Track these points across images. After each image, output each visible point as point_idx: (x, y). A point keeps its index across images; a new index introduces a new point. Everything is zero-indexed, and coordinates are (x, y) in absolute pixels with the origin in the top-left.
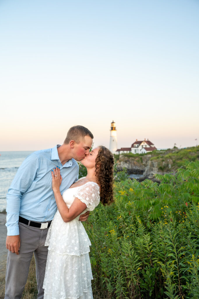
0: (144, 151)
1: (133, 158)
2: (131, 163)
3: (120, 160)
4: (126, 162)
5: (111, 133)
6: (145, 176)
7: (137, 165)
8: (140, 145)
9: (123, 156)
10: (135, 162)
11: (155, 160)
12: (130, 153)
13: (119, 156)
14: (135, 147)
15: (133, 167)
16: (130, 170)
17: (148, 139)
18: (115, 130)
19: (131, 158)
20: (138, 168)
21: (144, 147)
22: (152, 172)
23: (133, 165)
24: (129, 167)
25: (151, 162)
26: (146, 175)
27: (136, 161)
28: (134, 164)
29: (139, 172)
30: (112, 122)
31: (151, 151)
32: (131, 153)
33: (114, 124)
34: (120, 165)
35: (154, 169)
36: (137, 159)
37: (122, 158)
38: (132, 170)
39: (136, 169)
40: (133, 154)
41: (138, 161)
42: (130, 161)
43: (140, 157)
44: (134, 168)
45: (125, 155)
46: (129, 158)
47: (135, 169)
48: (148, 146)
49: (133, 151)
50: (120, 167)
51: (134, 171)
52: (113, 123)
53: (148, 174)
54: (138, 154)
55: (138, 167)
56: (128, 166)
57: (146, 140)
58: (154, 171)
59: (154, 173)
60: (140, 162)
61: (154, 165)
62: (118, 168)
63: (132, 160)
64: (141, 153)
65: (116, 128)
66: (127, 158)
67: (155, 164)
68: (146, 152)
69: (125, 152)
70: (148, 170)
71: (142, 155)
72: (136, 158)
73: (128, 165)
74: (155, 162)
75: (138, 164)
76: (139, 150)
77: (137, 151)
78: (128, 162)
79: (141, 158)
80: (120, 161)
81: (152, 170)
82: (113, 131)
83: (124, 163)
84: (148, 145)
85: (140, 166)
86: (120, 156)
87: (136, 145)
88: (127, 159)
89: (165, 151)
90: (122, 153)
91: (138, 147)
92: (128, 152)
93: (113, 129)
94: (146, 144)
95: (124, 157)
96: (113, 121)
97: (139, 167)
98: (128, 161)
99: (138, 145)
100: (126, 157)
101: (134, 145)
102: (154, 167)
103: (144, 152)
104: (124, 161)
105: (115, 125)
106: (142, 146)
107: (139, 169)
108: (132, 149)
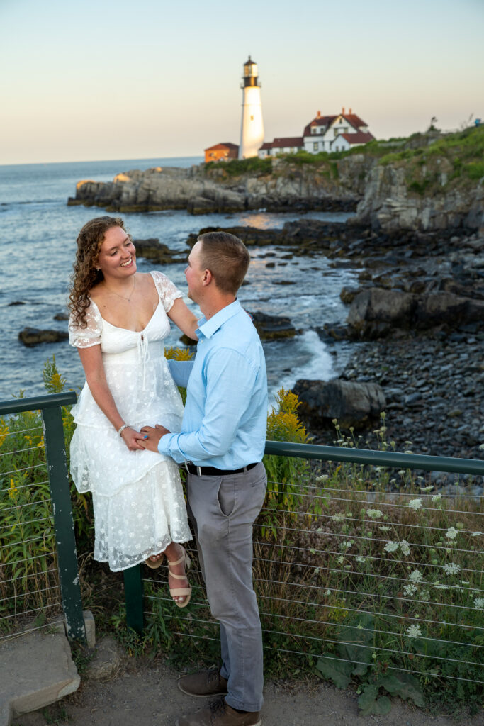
0: (342, 144)
1: (311, 167)
2: (306, 180)
3: (274, 172)
4: (292, 178)
5: (244, 94)
6: (366, 213)
7: (322, 187)
8: (328, 128)
9: (282, 162)
10: (317, 177)
11: (397, 164)
12: (300, 152)
13: (269, 161)
14: (315, 135)
15: (311, 192)
16: (303, 201)
17: (350, 111)
18: (256, 85)
19: (305, 167)
20: (327, 195)
21: (341, 131)
22: (388, 200)
23: (311, 185)
24: (300, 194)
25: (385, 171)
26: (368, 209)
27: (321, 174)
28: (315, 182)
29: (330, 205)
30: (246, 60)
31: (363, 144)
32: (305, 152)
33: (254, 66)
34: (275, 186)
35: (393, 189)
36: (322, 169)
37: (279, 168)
38: (309, 200)
39: (321, 196)
40: (310, 154)
41: (325, 175)
42: (304, 176)
43: (333, 162)
44: (315, 194)
45: (290, 159)
46: (301, 167)
47: (317, 198)
48: (352, 131)
49: (309, 147)
50: (276, 192)
51: (317, 204)
52: (249, 63)
53: (375, 206)
54: (323, 154)
55: (327, 192)
56: (297, 191)
57: (347, 113)
58: (394, 196)
59: (394, 204)
60: (332, 177)
61: (395, 180)
62: (271, 198)
63: (309, 171)
64: (334, 150)
65: (259, 80)
66: (293, 167)
67: (397, 175)
68: (348, 146)
69: (287, 150)
70: (374, 195)
71: (337, 156)
72: (321, 165)
73: (296, 186)
74: (396, 169)
75: (326, 184)
76: (327, 144)
77: (320, 144)
78: (298, 179)
79: (335, 166)
80: (275, 177)
81: (389, 194)
82: (252, 91)
83: (286, 181)
84: (353, 126)
85: (332, 189)
86: (274, 164)
87: (318, 129)
88: (294, 170)
89: (404, 142)
90: (277, 153)
91: (322, 134)
92: (295, 150)
93: (248, 81)
94: (345, 124)
95: (286, 163)
96: (250, 57)
97: (329, 190)
98: (298, 175)
99: (324, 127)
100: (291, 165)
101: (313, 128)
102: (392, 184)
103: (343, 148)
104: (285, 178)
105: (255, 70)
106: (336, 129)
107: (331, 197)
108: (307, 140)
